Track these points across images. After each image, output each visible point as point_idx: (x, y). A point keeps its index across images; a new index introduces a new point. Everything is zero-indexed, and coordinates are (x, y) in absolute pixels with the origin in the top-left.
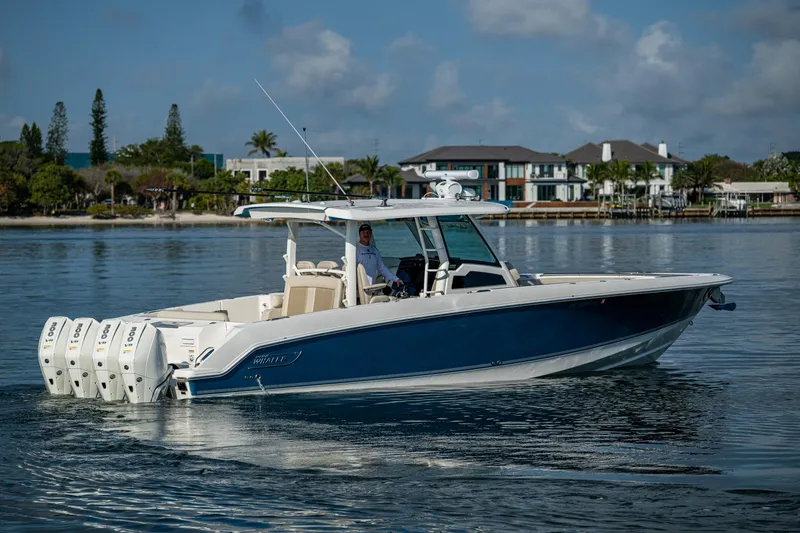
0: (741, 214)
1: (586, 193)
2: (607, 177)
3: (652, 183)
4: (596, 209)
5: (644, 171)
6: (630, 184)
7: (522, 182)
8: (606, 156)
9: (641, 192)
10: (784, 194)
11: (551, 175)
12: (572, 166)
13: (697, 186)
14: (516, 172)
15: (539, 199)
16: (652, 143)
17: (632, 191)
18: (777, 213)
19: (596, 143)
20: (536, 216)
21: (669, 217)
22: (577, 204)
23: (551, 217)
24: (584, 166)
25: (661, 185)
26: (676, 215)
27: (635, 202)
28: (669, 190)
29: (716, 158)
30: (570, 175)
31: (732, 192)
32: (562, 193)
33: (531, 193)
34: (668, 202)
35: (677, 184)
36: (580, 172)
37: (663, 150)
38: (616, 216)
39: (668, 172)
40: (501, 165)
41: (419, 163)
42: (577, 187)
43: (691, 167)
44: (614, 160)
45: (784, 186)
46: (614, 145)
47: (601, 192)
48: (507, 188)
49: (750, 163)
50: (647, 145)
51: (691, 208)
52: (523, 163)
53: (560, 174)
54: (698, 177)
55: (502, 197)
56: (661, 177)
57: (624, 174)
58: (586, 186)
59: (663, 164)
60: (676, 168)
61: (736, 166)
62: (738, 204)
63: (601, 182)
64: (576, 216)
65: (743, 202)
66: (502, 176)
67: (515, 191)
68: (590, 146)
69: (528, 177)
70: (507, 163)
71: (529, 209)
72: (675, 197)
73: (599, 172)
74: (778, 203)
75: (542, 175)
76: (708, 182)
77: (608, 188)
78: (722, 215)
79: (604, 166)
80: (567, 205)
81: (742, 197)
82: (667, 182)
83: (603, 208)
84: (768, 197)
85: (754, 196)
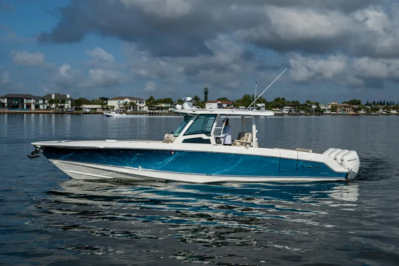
0: (89, 113)
1: (48, 107)
2: (53, 103)
3: (65, 105)
4: (50, 111)
5: (63, 102)
6: (59, 105)
7: (31, 104)
8: (53, 97)
9: (62, 107)
10: (100, 108)
11: (38, 102)
12: (44, 100)
13: (77, 106)
14: (29, 101)
15: (35, 108)
16: (65, 94)
17: (60, 107)
18: (98, 113)
19: (51, 94)
20: (34, 113)
21: (70, 114)
22: (45, 110)
23: (38, 113)
24: (47, 99)
25: (68, 105)
26: (72, 113)
27: (61, 110)
28: (70, 107)
29: (82, 99)
30: (44, 102)
31: (86, 107)
32: (41, 107)
33: (33, 107)
34: (69, 110)
35: (72, 105)
36: (46, 101)
37: (68, 96)
38: (56, 113)
39: (70, 102)
40: (25, 99)
41: (2, 98)
42: (45, 105)
43: (76, 101)
44: (55, 99)
45: (100, 106)
46: (56, 95)
47: (52, 107)
48: (27, 105)
49: (91, 100)
50: (64, 95)
51: (75, 112)
52: (31, 99)
53: (41, 102)
54: (78, 103)
55: (25, 108)
56: (68, 103)
57: (58, 102)
58: (48, 105)
59: (68, 100)
60: (72, 101)
61: (87, 101)
62: (88, 111)
63: (52, 104)
64: (45, 113)
65: (89, 110)
66: (25, 102)
67: (29, 106)
68: (49, 95)
69: (32, 103)
70: (27, 99)
71: (32, 111)
72: (71, 108)
73: (51, 102)
74: (98, 111)
75: (36, 102)
76: (80, 105)
77: (53, 106)
78: (83, 113)
79: (53, 100)
80: (43, 110)
81: (89, 109)
82: (69, 105)
83: (52, 111)
84: (96, 109)
85: (92, 109)
